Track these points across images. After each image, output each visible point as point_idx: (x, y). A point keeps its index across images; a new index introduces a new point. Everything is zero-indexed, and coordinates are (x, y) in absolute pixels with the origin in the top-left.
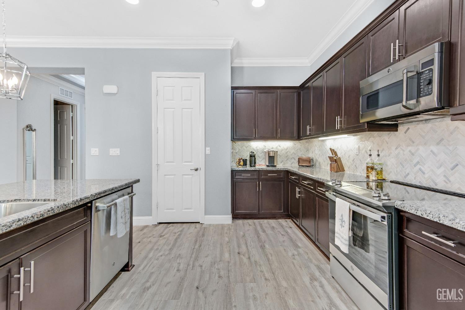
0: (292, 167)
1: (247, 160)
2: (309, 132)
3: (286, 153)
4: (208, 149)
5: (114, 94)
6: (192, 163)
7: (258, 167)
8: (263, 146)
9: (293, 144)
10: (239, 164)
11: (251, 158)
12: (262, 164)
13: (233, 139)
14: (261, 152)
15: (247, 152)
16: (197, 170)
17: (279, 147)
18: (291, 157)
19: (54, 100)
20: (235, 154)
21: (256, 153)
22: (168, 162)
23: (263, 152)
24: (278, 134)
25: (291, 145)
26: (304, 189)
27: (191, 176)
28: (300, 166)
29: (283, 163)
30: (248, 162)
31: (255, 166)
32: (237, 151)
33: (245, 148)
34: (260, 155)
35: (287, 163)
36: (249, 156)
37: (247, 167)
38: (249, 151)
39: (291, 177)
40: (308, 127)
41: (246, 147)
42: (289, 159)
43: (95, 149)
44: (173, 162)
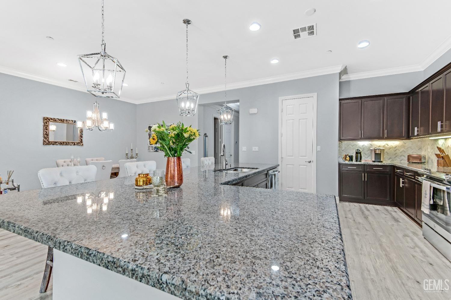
0: (401, 163)
1: (353, 156)
2: (417, 132)
3: (395, 151)
4: (318, 147)
5: (255, 114)
6: (307, 157)
7: (363, 162)
8: (369, 145)
9: (402, 143)
10: (345, 159)
11: (357, 154)
12: (368, 160)
13: (340, 140)
14: (367, 150)
15: (353, 150)
16: (310, 162)
17: (386, 146)
18: (401, 154)
19: (214, 118)
20: (342, 151)
21: (362, 151)
22: (288, 156)
23: (369, 150)
24: (385, 135)
25: (400, 144)
26: (408, 180)
27: (305, 166)
28: (409, 162)
29: (391, 160)
30: (354, 158)
31: (361, 161)
32: (343, 149)
33: (351, 147)
34: (367, 153)
35: (396, 160)
36: (355, 153)
37: (353, 162)
38: (355, 149)
39: (396, 171)
40: (416, 129)
41: (353, 146)
42: (398, 156)
43: (245, 147)
44: (292, 156)
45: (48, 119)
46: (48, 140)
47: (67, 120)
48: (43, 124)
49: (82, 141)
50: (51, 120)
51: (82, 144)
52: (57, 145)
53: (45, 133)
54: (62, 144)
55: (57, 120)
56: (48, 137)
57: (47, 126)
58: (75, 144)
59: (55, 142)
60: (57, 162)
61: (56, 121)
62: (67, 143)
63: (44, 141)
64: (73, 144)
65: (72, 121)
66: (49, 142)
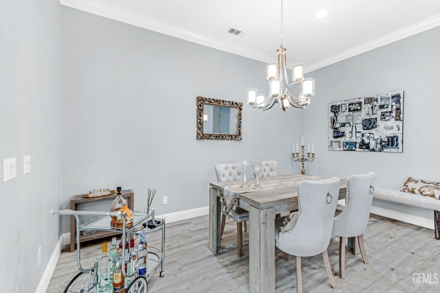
45: (203, 100)
46: (202, 132)
47: (223, 101)
48: (197, 107)
49: (240, 133)
50: (206, 102)
51: (240, 138)
52: (213, 139)
53: (199, 120)
54: (217, 137)
55: (213, 101)
56: (202, 128)
57: (201, 110)
58: (232, 137)
59: (210, 135)
60: (217, 167)
61: (211, 102)
62: (224, 136)
63: (198, 134)
64: (230, 138)
65: (229, 102)
66: (203, 135)
